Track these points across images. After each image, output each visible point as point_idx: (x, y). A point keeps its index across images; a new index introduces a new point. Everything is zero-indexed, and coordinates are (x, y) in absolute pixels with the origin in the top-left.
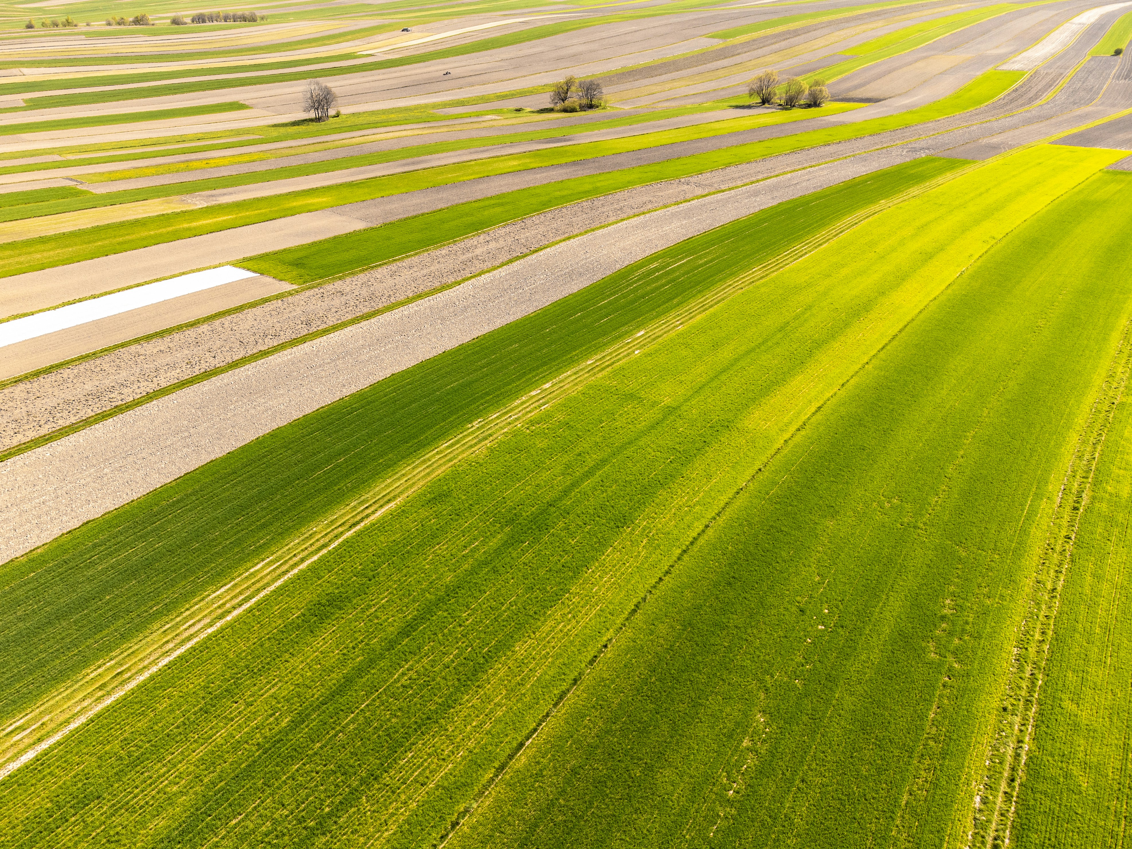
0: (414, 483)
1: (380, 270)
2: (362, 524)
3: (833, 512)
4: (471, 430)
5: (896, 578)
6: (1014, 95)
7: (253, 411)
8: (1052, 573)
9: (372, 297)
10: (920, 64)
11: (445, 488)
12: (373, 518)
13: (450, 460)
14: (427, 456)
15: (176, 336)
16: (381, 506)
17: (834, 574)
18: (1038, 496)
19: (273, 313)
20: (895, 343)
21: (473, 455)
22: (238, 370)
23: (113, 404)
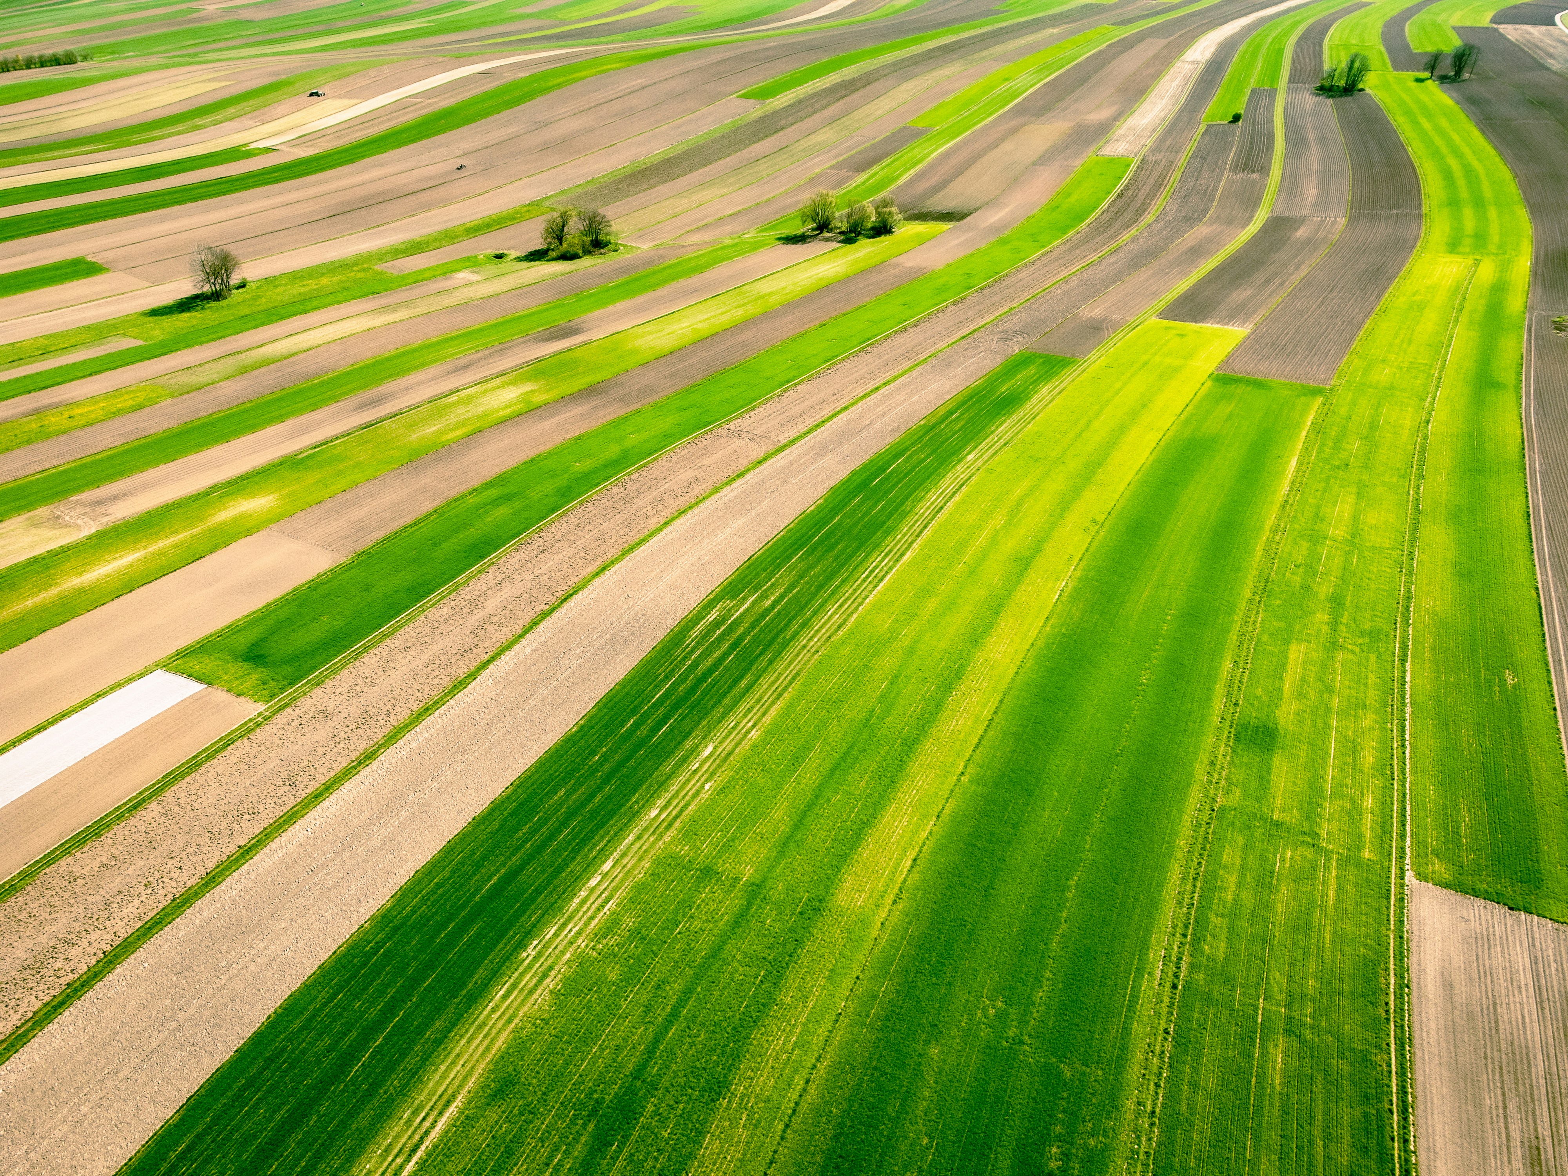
0: (473, 1068)
1: (366, 658)
2: (423, 1147)
3: (935, 1032)
4: (527, 962)
5: (1003, 1125)
6: (1119, 204)
7: (252, 967)
8: (1152, 1087)
9: (365, 718)
10: (1008, 146)
11: (511, 1069)
12: (435, 1134)
13: (510, 1021)
14: (482, 1017)
15: (119, 831)
16: (441, 1114)
17: (942, 1131)
18: (1140, 971)
19: (242, 766)
20: (991, 733)
21: (536, 1007)
22: (216, 891)
23: (62, 981)
